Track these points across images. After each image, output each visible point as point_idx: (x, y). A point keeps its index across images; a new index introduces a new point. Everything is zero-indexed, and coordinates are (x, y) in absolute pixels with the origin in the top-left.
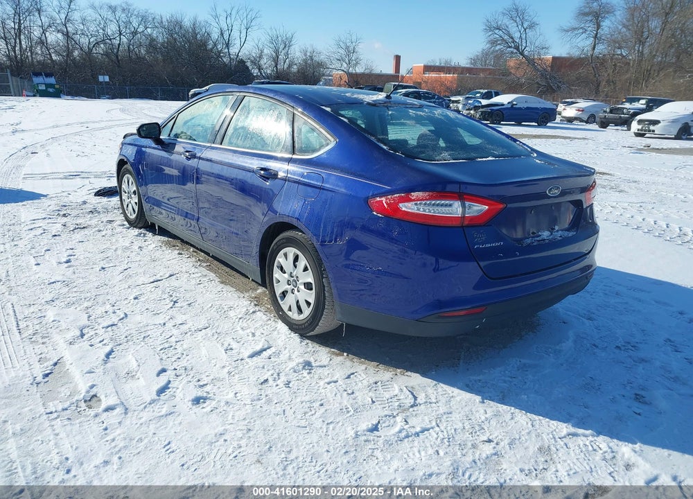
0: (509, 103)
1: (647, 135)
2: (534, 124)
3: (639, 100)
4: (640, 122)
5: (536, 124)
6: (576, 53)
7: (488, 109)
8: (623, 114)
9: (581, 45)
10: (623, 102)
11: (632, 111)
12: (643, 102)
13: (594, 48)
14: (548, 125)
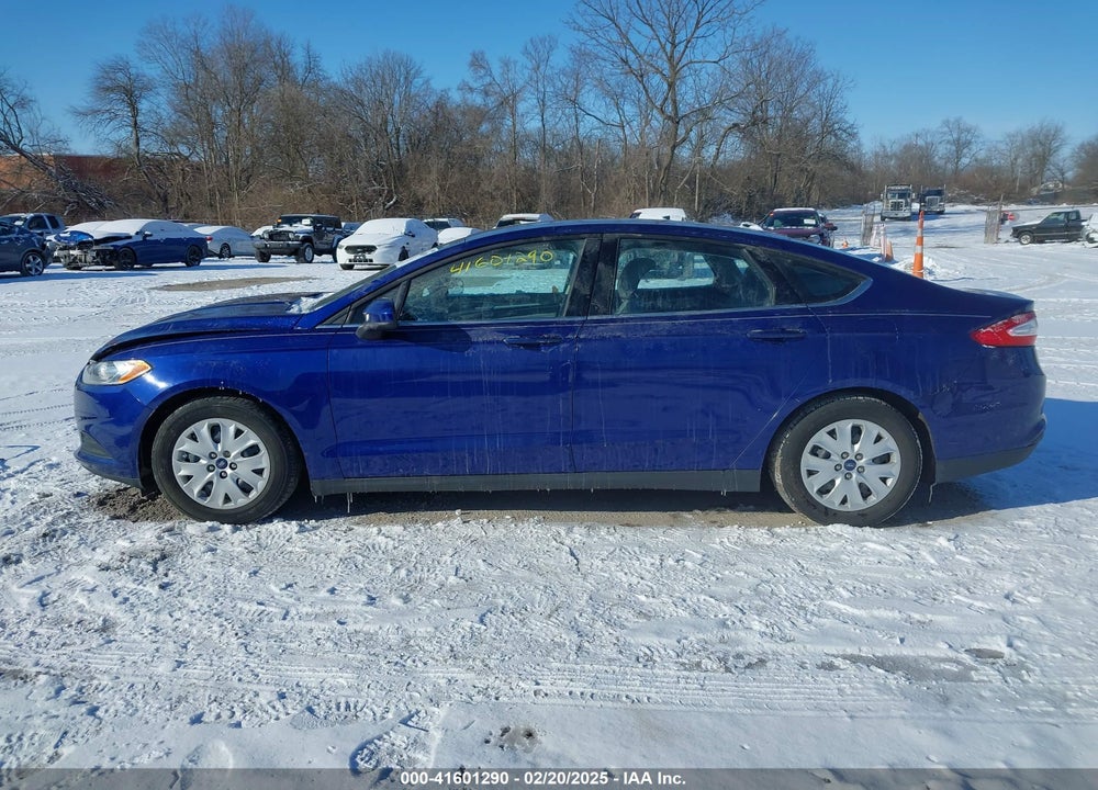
0: (137, 233)
1: (355, 267)
2: (180, 264)
3: (299, 219)
4: (349, 249)
5: (184, 264)
6: (107, 151)
7: (109, 246)
8: (290, 240)
9: (115, 136)
10: (279, 224)
11: (301, 235)
12: (307, 221)
13: (138, 144)
14: (202, 264)
